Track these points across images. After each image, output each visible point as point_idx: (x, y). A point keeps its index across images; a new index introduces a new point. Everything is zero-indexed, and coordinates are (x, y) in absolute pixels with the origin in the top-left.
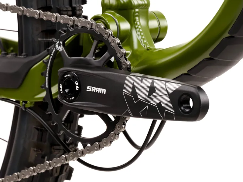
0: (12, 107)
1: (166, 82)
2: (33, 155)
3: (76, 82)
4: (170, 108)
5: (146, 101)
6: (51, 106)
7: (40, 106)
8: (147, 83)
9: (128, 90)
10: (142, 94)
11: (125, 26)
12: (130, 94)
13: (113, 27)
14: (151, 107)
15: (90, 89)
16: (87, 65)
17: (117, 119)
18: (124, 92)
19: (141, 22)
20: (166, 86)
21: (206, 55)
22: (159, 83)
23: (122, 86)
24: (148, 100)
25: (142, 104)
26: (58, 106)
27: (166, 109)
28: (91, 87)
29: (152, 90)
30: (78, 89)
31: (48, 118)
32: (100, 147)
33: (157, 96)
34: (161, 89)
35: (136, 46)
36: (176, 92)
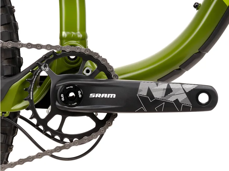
1: (182, 84)
3: (79, 91)
5: (163, 99)
12: (145, 96)
18: (139, 94)
20: (182, 87)
24: (165, 98)
27: (183, 104)
28: (95, 94)
30: (81, 97)
33: (174, 95)
34: (179, 89)
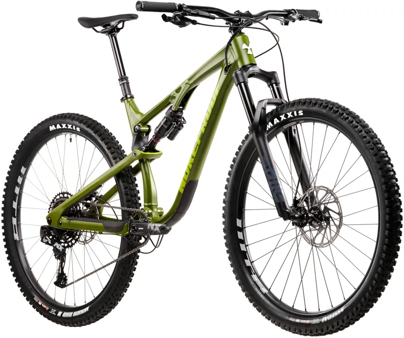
0: (121, 237)
1: (159, 225)
2: (126, 251)
4: (159, 232)
6: (130, 235)
7: (127, 236)
8: (153, 225)
9: (149, 228)
10: (152, 228)
11: (150, 211)
13: (147, 212)
14: (155, 232)
15: (139, 228)
16: (139, 222)
17: (148, 236)
19: (156, 210)
21: (171, 217)
22: (156, 225)
23: (147, 226)
25: (152, 231)
26: (132, 235)
29: (155, 227)
31: (129, 239)
32: (143, 246)
35: (153, 216)
36: (161, 227)
